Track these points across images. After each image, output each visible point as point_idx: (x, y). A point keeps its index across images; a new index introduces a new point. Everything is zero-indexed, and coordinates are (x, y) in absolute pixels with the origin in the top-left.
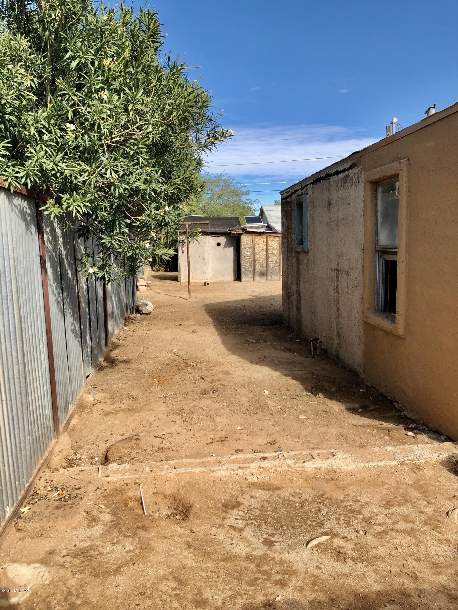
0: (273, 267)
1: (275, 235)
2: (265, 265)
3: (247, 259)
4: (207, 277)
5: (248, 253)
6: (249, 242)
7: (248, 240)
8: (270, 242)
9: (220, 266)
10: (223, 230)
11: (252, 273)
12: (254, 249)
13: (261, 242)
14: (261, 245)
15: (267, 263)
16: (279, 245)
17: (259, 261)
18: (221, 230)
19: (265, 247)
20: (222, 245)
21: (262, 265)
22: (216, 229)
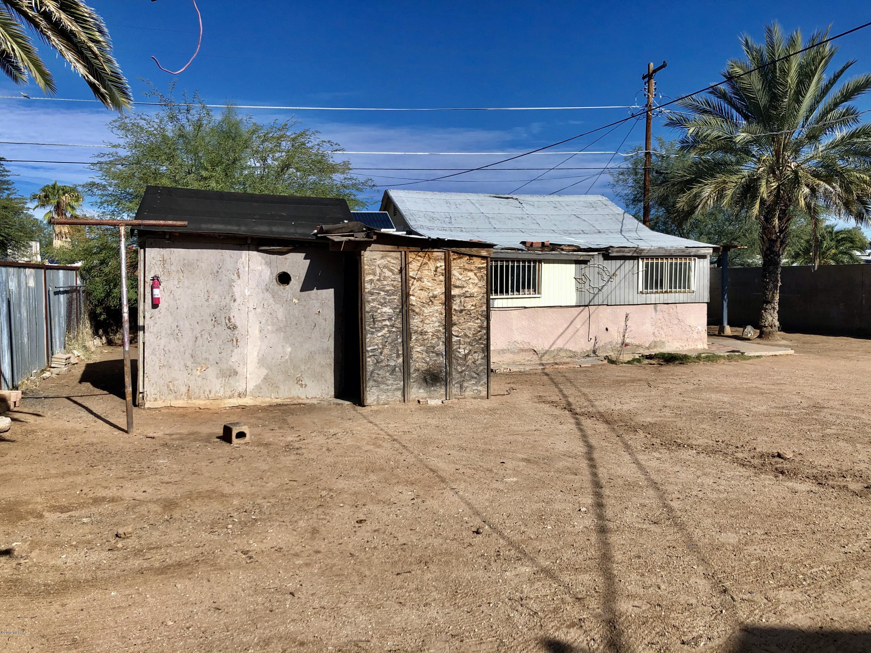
0: (466, 355)
1: (474, 251)
2: (441, 347)
3: (382, 328)
4: (241, 389)
5: (387, 310)
6: (388, 273)
7: (385, 267)
8: (455, 272)
9: (289, 349)
10: (300, 231)
11: (400, 375)
12: (405, 295)
13: (427, 273)
14: (427, 283)
15: (448, 342)
16: (484, 283)
17: (422, 333)
18: (292, 230)
19: (439, 290)
20: (296, 282)
21: (430, 350)
22: (275, 229)
